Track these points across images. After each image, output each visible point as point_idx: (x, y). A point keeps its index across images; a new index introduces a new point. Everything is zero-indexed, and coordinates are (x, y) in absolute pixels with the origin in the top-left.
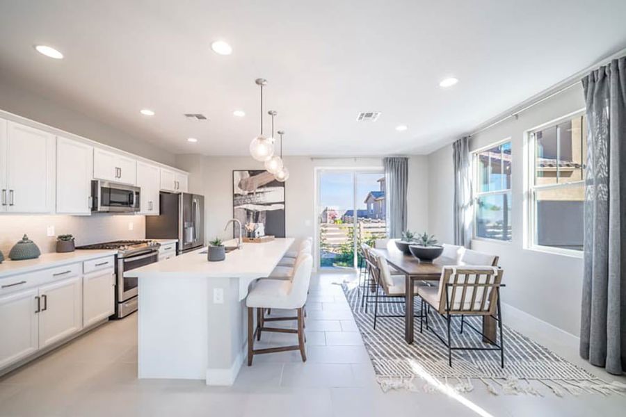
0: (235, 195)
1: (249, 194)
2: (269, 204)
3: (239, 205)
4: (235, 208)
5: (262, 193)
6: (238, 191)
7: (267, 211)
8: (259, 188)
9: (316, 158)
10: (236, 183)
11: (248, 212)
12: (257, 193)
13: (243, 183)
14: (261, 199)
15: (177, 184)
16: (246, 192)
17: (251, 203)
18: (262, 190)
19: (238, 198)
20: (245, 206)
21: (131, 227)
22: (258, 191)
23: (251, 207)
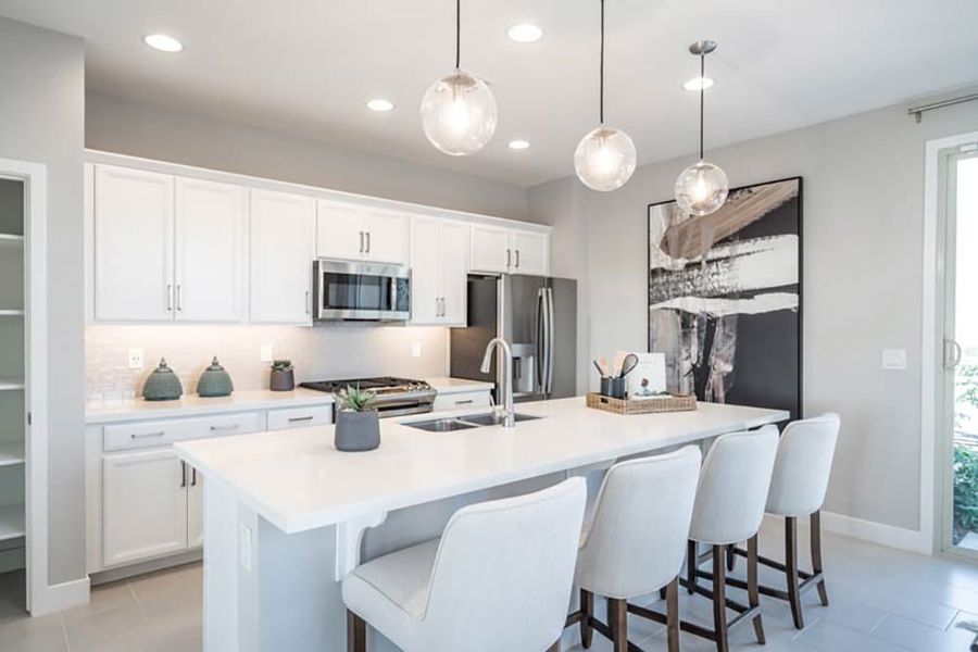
0: (653, 273)
1: (689, 266)
2: (748, 294)
3: (662, 299)
4: (652, 307)
5: (727, 259)
6: (662, 260)
7: (741, 316)
8: (714, 246)
9: (930, 108)
10: (656, 239)
11: (686, 319)
12: (709, 262)
13: (675, 234)
14: (724, 278)
15: (514, 255)
16: (681, 262)
17: (694, 293)
18: (725, 251)
19: (661, 280)
20: (677, 303)
21: (417, 352)
22: (712, 255)
23: (693, 305)
